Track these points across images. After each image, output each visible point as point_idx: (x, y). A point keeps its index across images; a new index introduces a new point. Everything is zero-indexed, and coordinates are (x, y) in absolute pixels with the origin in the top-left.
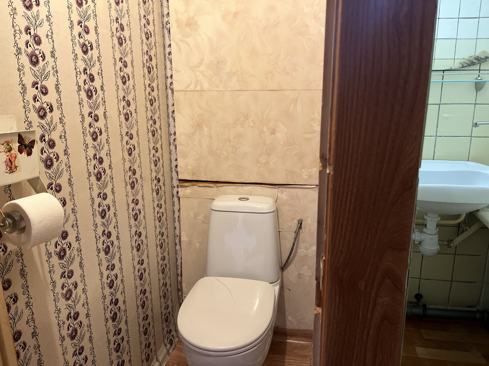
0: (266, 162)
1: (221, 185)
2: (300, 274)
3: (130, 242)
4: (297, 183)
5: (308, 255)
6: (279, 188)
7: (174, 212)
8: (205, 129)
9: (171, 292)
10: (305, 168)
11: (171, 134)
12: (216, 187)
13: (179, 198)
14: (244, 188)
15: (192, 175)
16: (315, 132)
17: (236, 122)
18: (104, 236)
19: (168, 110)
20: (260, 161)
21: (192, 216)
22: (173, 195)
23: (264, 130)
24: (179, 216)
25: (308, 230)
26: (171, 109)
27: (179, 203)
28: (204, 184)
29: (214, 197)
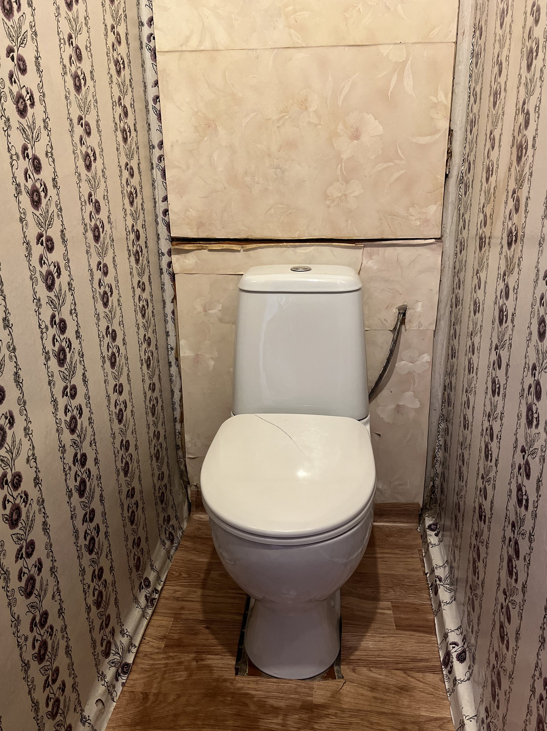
0: (341, 196)
1: (254, 247)
2: (398, 406)
3: (99, 346)
4: (400, 236)
5: (414, 371)
6: (364, 247)
7: (164, 302)
8: (221, 131)
9: (167, 449)
10: (416, 206)
11: (154, 147)
12: (244, 251)
13: (173, 276)
14: (297, 250)
15: (198, 228)
16: (437, 131)
17: (284, 116)
18: (55, 326)
19: (147, 95)
20: (330, 195)
21: (200, 309)
22: (161, 269)
23: (338, 130)
24: (173, 310)
25: (416, 326)
26: (152, 92)
27: (174, 285)
28: (220, 246)
29: (240, 272)
